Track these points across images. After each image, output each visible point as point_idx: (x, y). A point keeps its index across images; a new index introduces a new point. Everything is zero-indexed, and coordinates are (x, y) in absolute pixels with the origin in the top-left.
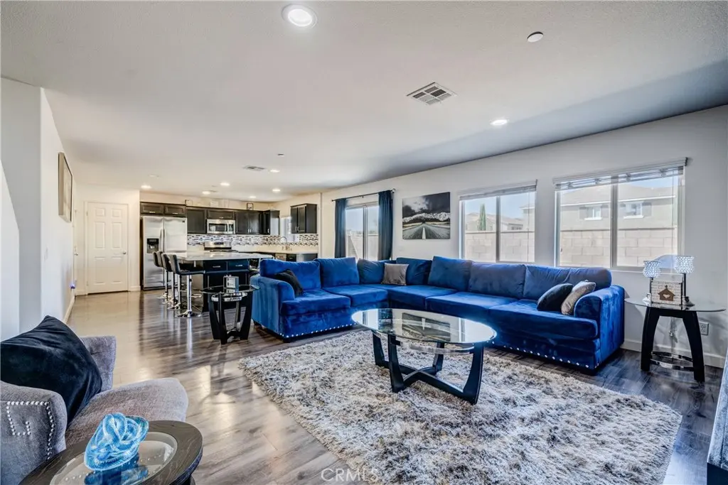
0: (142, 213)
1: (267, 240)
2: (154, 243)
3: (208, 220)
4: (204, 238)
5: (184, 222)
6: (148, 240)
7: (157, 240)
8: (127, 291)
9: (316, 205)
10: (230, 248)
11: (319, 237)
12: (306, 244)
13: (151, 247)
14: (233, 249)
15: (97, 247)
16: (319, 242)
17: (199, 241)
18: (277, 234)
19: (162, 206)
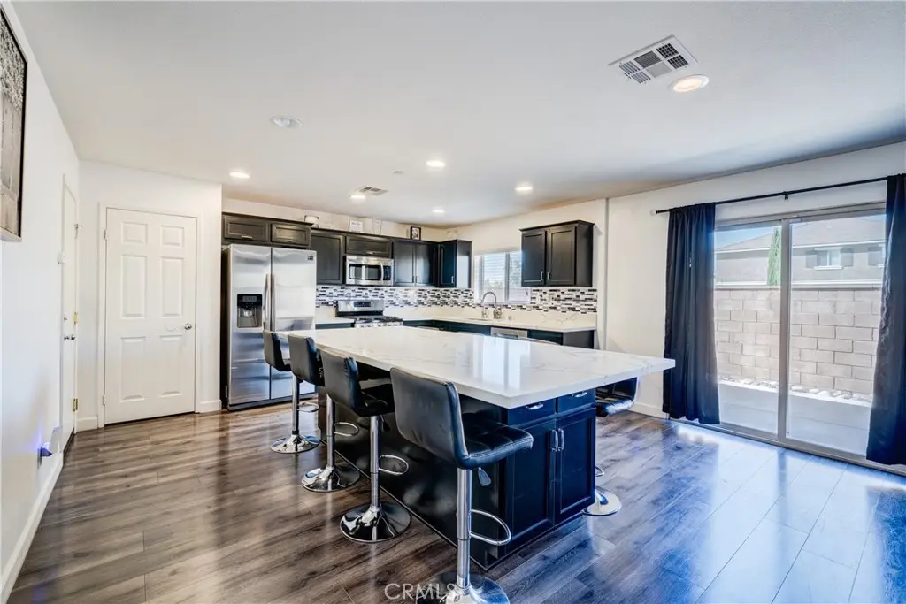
0: (227, 240)
1: (438, 297)
2: (251, 303)
3: (348, 257)
4: (335, 294)
5: (311, 258)
6: (240, 297)
7: (259, 297)
8: (193, 413)
9: (591, 225)
10: (380, 313)
11: (599, 295)
12: (554, 308)
13: (246, 313)
14: (386, 314)
15: (128, 315)
16: (599, 305)
17: (327, 299)
18: (466, 287)
19: (267, 224)
